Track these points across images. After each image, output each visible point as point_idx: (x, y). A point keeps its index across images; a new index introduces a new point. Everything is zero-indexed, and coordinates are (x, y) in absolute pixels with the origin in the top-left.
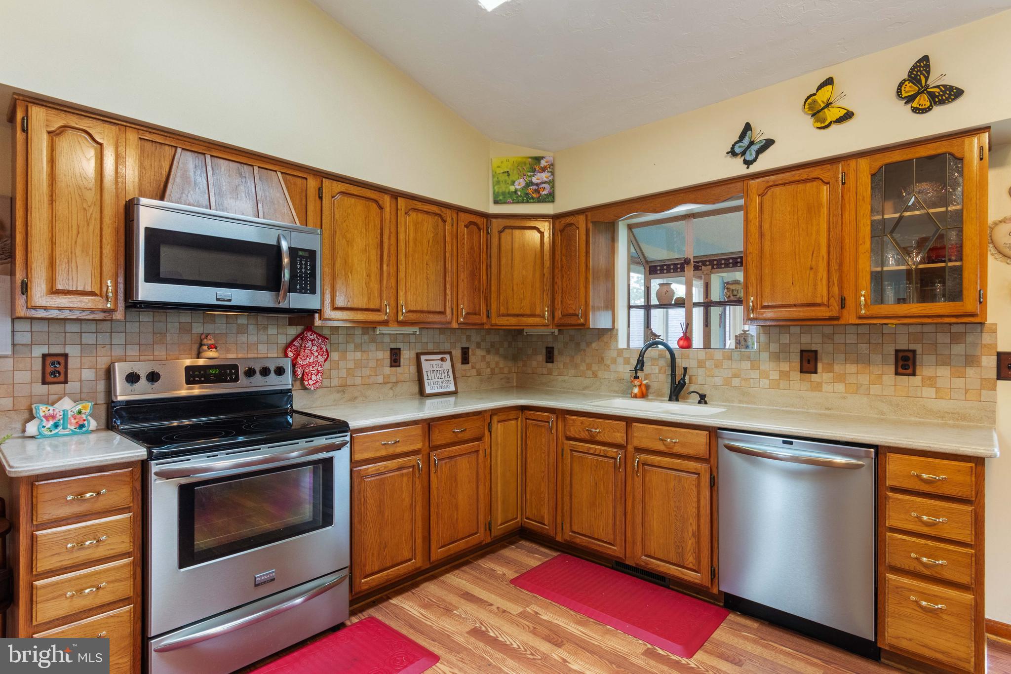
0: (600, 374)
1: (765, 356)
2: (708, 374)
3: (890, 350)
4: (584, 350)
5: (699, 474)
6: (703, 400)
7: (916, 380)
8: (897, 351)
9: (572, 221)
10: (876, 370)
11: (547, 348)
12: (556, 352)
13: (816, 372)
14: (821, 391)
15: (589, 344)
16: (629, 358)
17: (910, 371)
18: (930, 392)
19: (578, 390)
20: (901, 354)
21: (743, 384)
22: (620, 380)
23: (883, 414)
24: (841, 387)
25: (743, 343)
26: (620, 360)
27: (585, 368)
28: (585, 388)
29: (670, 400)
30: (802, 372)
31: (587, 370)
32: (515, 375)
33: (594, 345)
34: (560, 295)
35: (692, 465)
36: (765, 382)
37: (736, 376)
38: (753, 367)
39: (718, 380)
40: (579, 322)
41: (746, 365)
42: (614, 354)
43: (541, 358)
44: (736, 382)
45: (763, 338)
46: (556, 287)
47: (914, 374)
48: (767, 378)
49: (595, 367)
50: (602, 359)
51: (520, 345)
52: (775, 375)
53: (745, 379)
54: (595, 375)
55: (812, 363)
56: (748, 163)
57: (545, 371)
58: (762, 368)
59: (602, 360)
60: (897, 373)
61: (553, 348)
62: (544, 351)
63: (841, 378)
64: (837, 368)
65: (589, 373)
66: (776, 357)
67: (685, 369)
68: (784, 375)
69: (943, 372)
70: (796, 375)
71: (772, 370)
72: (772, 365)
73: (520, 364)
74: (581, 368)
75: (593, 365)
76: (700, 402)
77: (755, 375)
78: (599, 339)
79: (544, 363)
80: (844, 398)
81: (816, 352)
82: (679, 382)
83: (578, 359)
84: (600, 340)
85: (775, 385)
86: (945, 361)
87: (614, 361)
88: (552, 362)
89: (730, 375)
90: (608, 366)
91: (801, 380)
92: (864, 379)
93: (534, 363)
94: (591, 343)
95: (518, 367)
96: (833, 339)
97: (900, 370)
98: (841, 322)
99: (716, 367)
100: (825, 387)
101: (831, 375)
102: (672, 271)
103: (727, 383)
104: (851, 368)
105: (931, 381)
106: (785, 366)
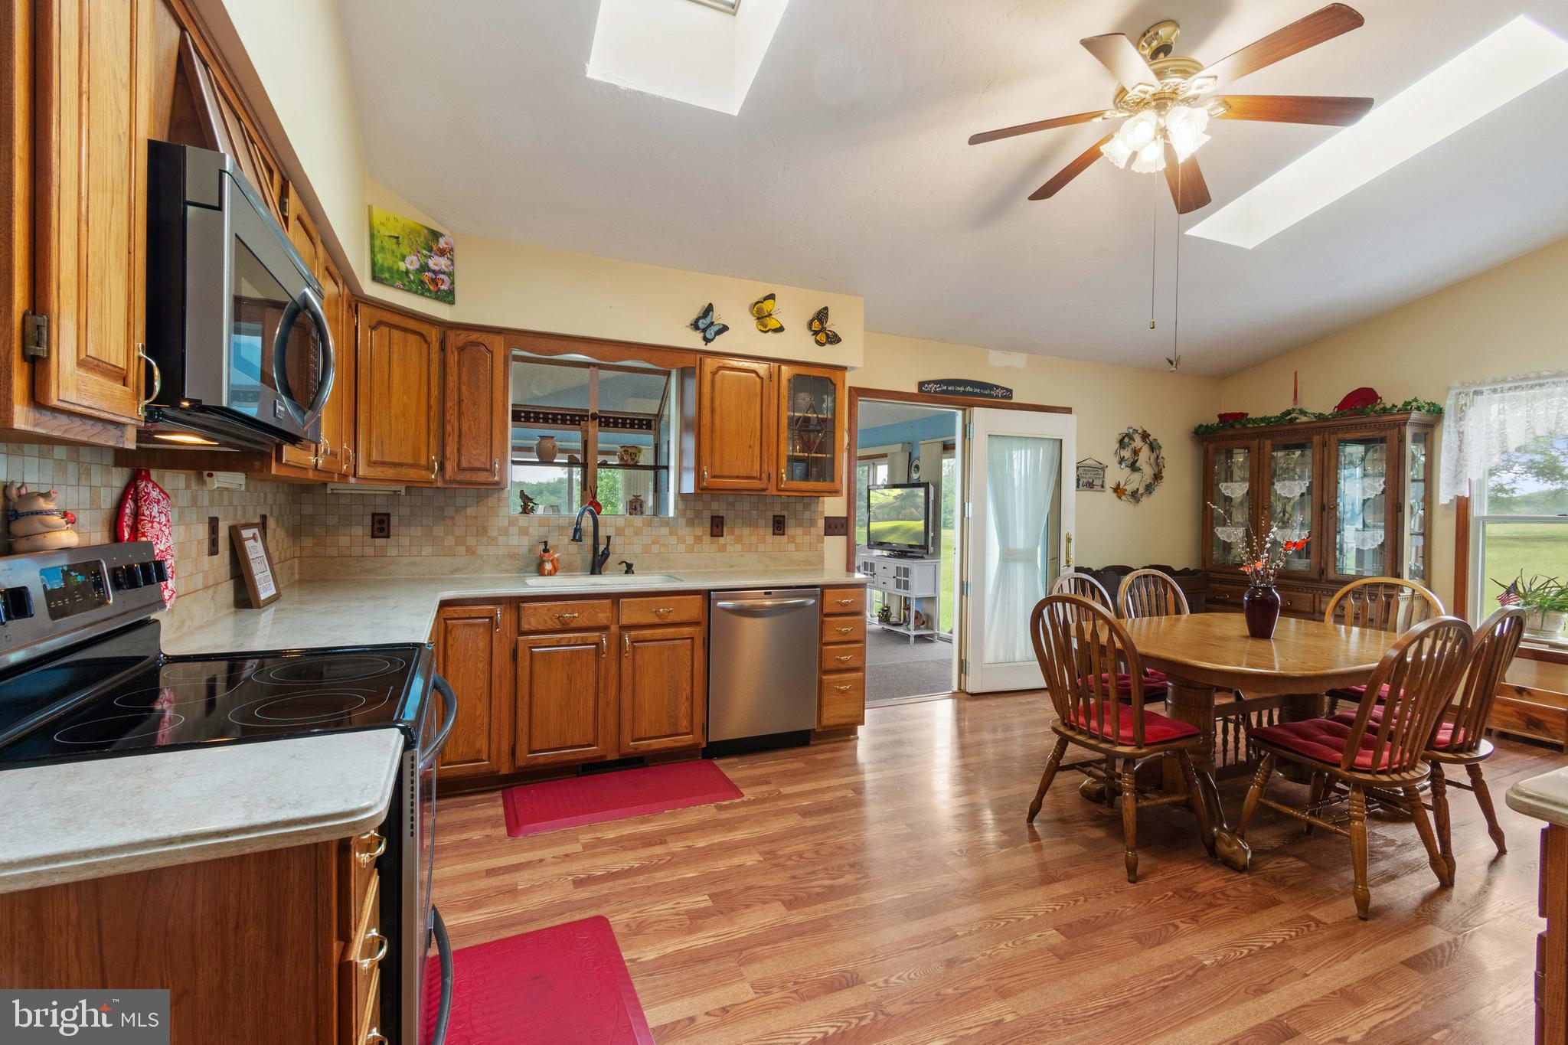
0: (481, 550)
1: (682, 521)
2: (627, 542)
3: (770, 515)
4: (452, 518)
5: (692, 638)
6: (629, 569)
7: (784, 538)
8: (774, 516)
9: (480, 340)
10: (761, 531)
11: (374, 515)
12: (394, 521)
13: (722, 536)
14: (725, 551)
15: (459, 510)
16: (528, 528)
17: (781, 532)
18: (792, 547)
19: (443, 574)
20: (777, 519)
21: (662, 550)
22: (512, 556)
23: (767, 566)
24: (739, 547)
25: (639, 508)
26: (514, 530)
27: (454, 544)
28: (453, 572)
29: (593, 572)
30: (712, 536)
31: (456, 545)
32: (296, 562)
33: (470, 511)
34: (456, 439)
35: (687, 631)
36: (683, 546)
37: (654, 542)
38: (671, 533)
39: (638, 549)
40: (491, 479)
41: (665, 531)
42: (503, 522)
43: (360, 531)
44: (655, 549)
45: (681, 506)
46: (449, 428)
47: (784, 534)
48: (684, 543)
49: (471, 541)
50: (485, 530)
51: (308, 510)
52: (690, 540)
53: (664, 545)
54: (471, 551)
55: (720, 527)
56: (707, 340)
57: (369, 551)
58: (680, 533)
59: (483, 531)
60: (774, 534)
61: (388, 515)
62: (368, 520)
63: (739, 540)
64: (737, 531)
65: (462, 549)
66: (691, 523)
67: (609, 538)
68: (698, 539)
69: (799, 531)
70: (707, 539)
71: (687, 534)
72: (688, 530)
73: (308, 542)
74: (446, 543)
75: (468, 538)
76: (627, 572)
77: (673, 540)
78: (477, 503)
79: (369, 540)
80: (742, 556)
81: (722, 517)
82: (603, 552)
83: (439, 530)
84: (480, 504)
85: (690, 550)
86: (800, 524)
87: (505, 532)
88: (388, 537)
89: (650, 542)
90: (495, 539)
91: (712, 543)
92: (754, 539)
93: (344, 540)
94: (465, 507)
95: (302, 549)
96: (734, 506)
97: (776, 531)
98: (767, 493)
99: (636, 534)
100: (729, 548)
101: (733, 537)
102: (532, 420)
103: (646, 549)
104: (746, 531)
105: (792, 539)
106: (699, 531)
